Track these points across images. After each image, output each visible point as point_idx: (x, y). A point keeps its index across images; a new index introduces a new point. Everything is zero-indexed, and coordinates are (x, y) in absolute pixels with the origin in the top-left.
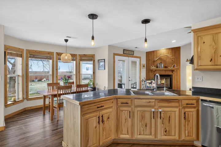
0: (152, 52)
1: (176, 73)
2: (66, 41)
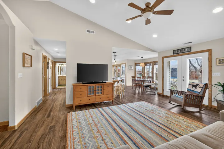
2: (142, 57)
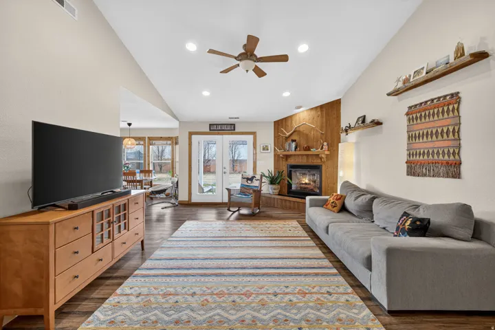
1: (329, 162)
2: (130, 124)
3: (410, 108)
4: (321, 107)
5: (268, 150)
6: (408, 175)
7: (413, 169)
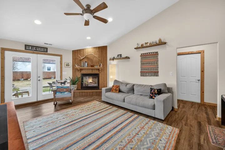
0: (79, 51)
1: (103, 72)
3: (141, 54)
4: (99, 47)
5: (69, 66)
6: (141, 76)
7: (143, 74)
